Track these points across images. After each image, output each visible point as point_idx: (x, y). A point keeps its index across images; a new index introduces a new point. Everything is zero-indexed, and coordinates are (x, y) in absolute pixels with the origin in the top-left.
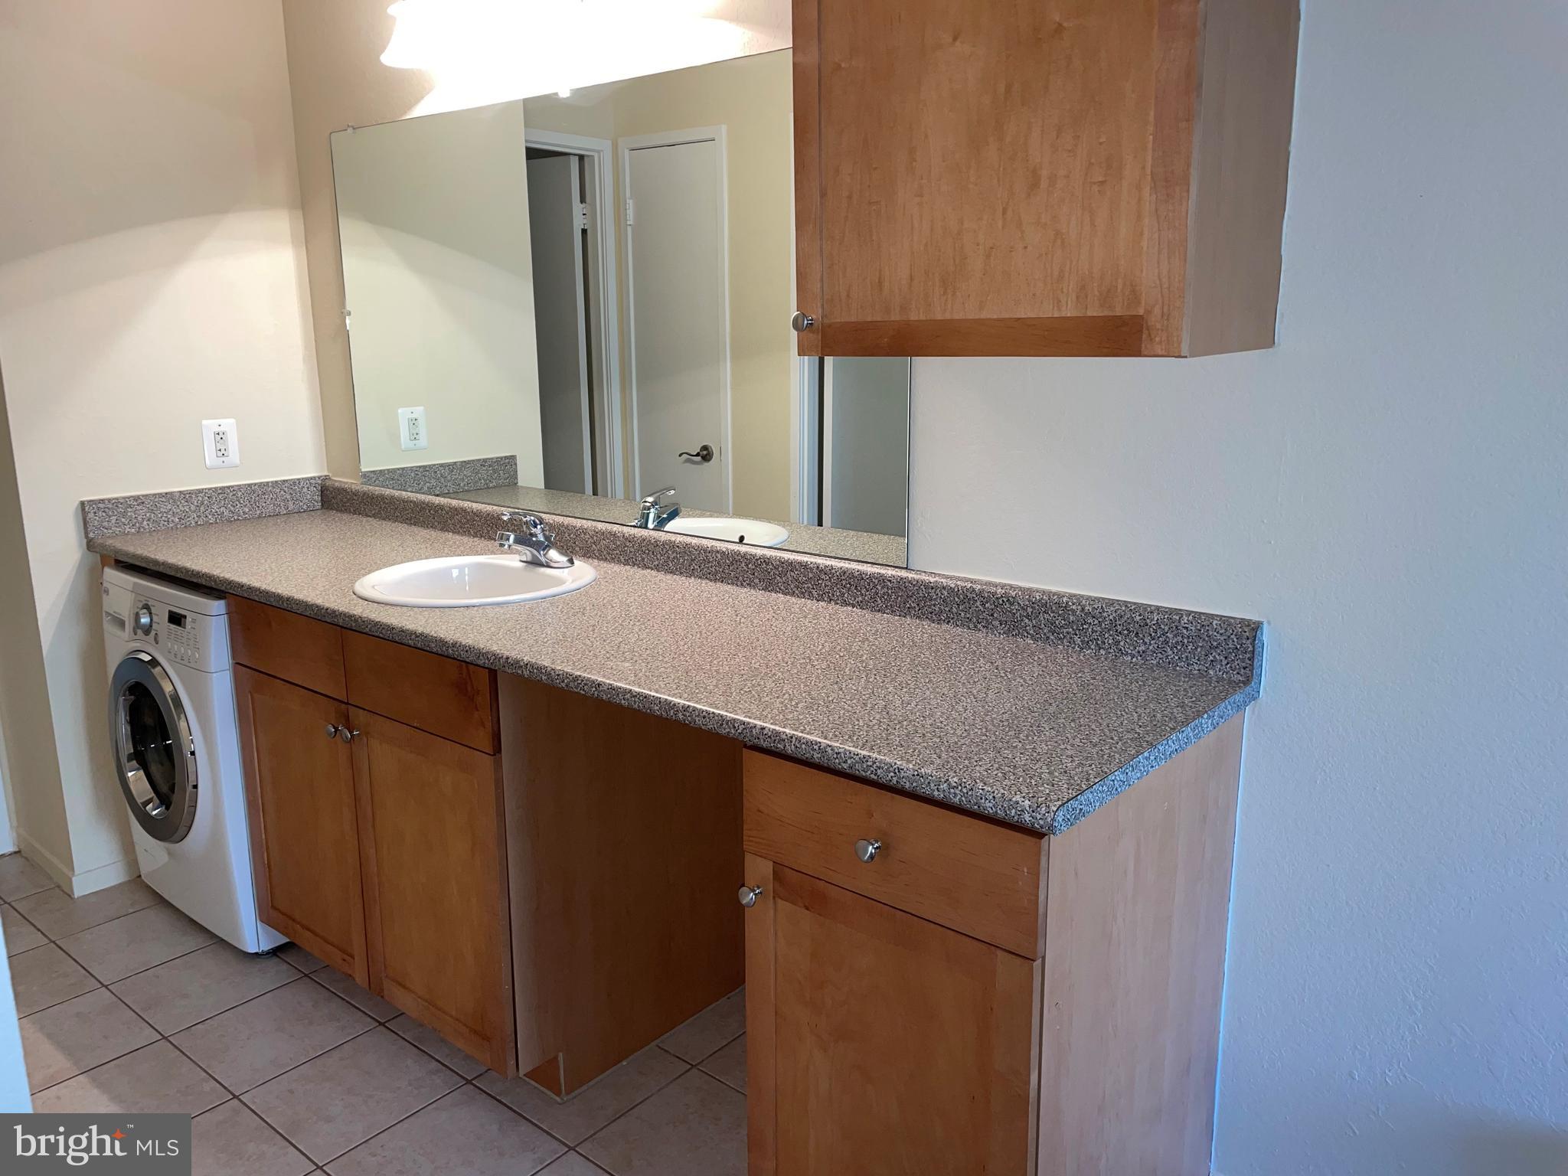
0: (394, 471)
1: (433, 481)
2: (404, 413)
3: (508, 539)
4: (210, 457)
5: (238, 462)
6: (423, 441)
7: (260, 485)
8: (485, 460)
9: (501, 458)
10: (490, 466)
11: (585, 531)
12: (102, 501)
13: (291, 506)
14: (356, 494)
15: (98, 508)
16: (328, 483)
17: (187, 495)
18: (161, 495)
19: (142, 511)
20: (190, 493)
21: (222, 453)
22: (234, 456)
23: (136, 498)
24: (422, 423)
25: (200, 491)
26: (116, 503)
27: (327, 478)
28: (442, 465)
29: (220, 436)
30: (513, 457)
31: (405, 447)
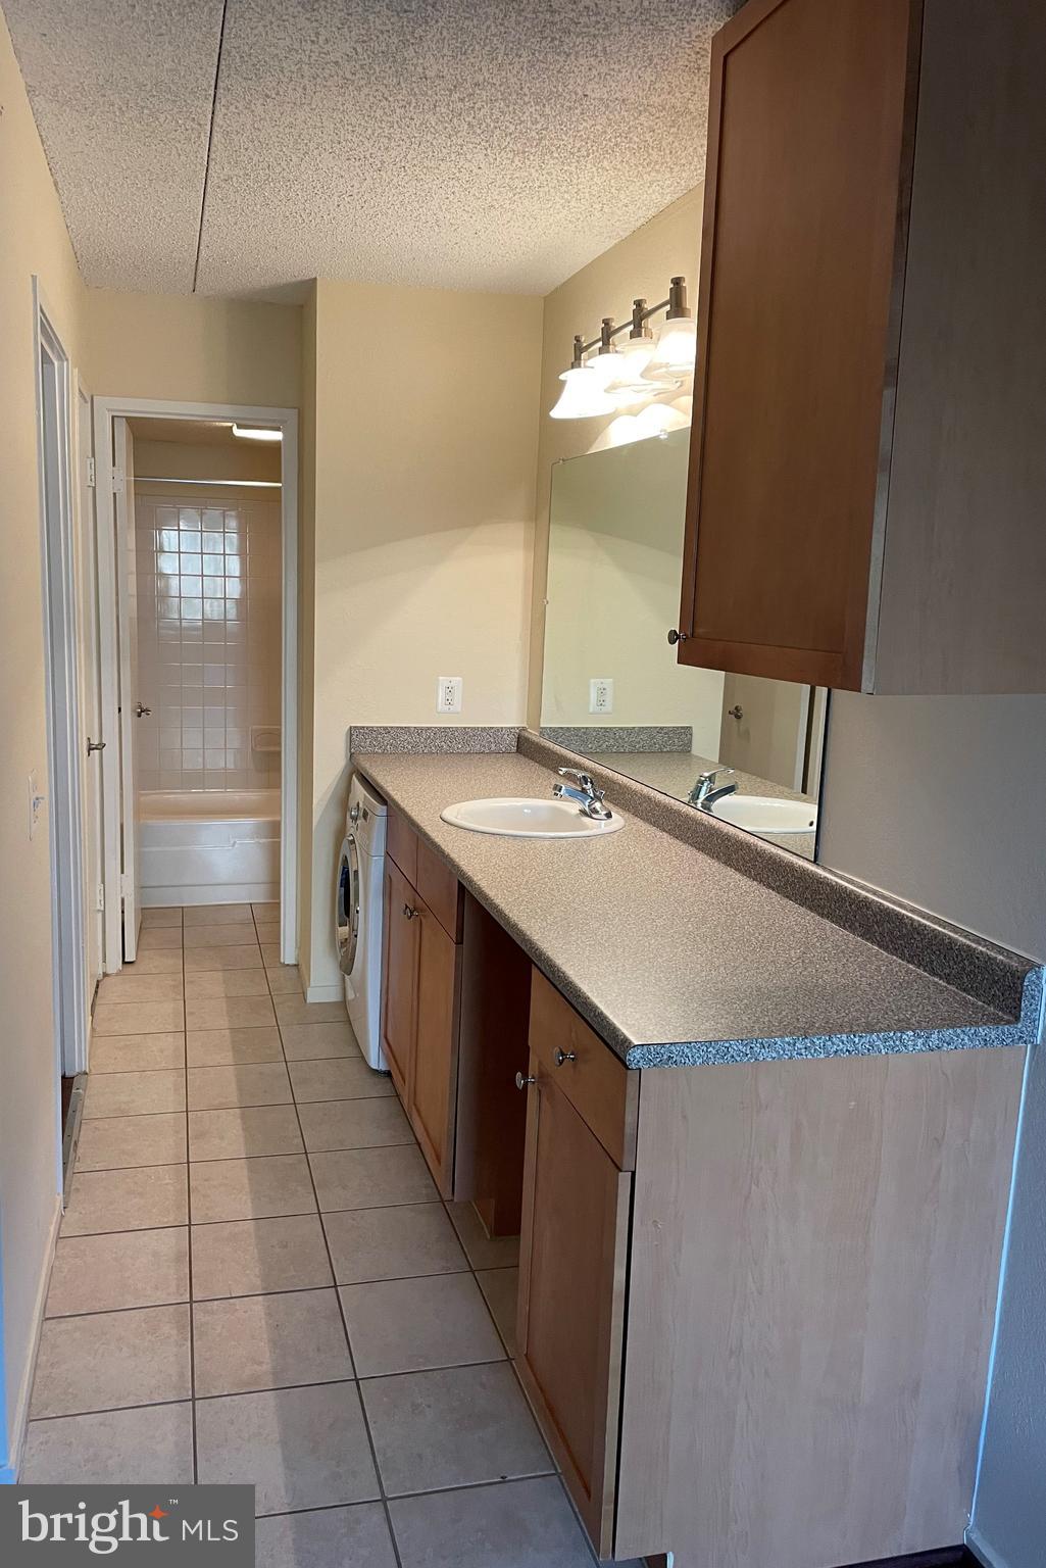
0: (579, 729)
2: (594, 683)
3: (560, 790)
4: (441, 706)
5: (459, 710)
6: (608, 707)
7: (473, 728)
8: (662, 728)
9: (678, 728)
10: (666, 733)
12: (363, 727)
13: (493, 748)
14: (533, 743)
15: (360, 733)
16: (523, 733)
17: (419, 731)
18: (402, 728)
19: (387, 737)
20: (422, 729)
21: (449, 702)
22: (457, 705)
23: (385, 728)
24: (609, 692)
25: (429, 728)
26: (371, 729)
27: (524, 729)
28: (621, 729)
29: (449, 689)
30: (689, 728)
31: (591, 710)
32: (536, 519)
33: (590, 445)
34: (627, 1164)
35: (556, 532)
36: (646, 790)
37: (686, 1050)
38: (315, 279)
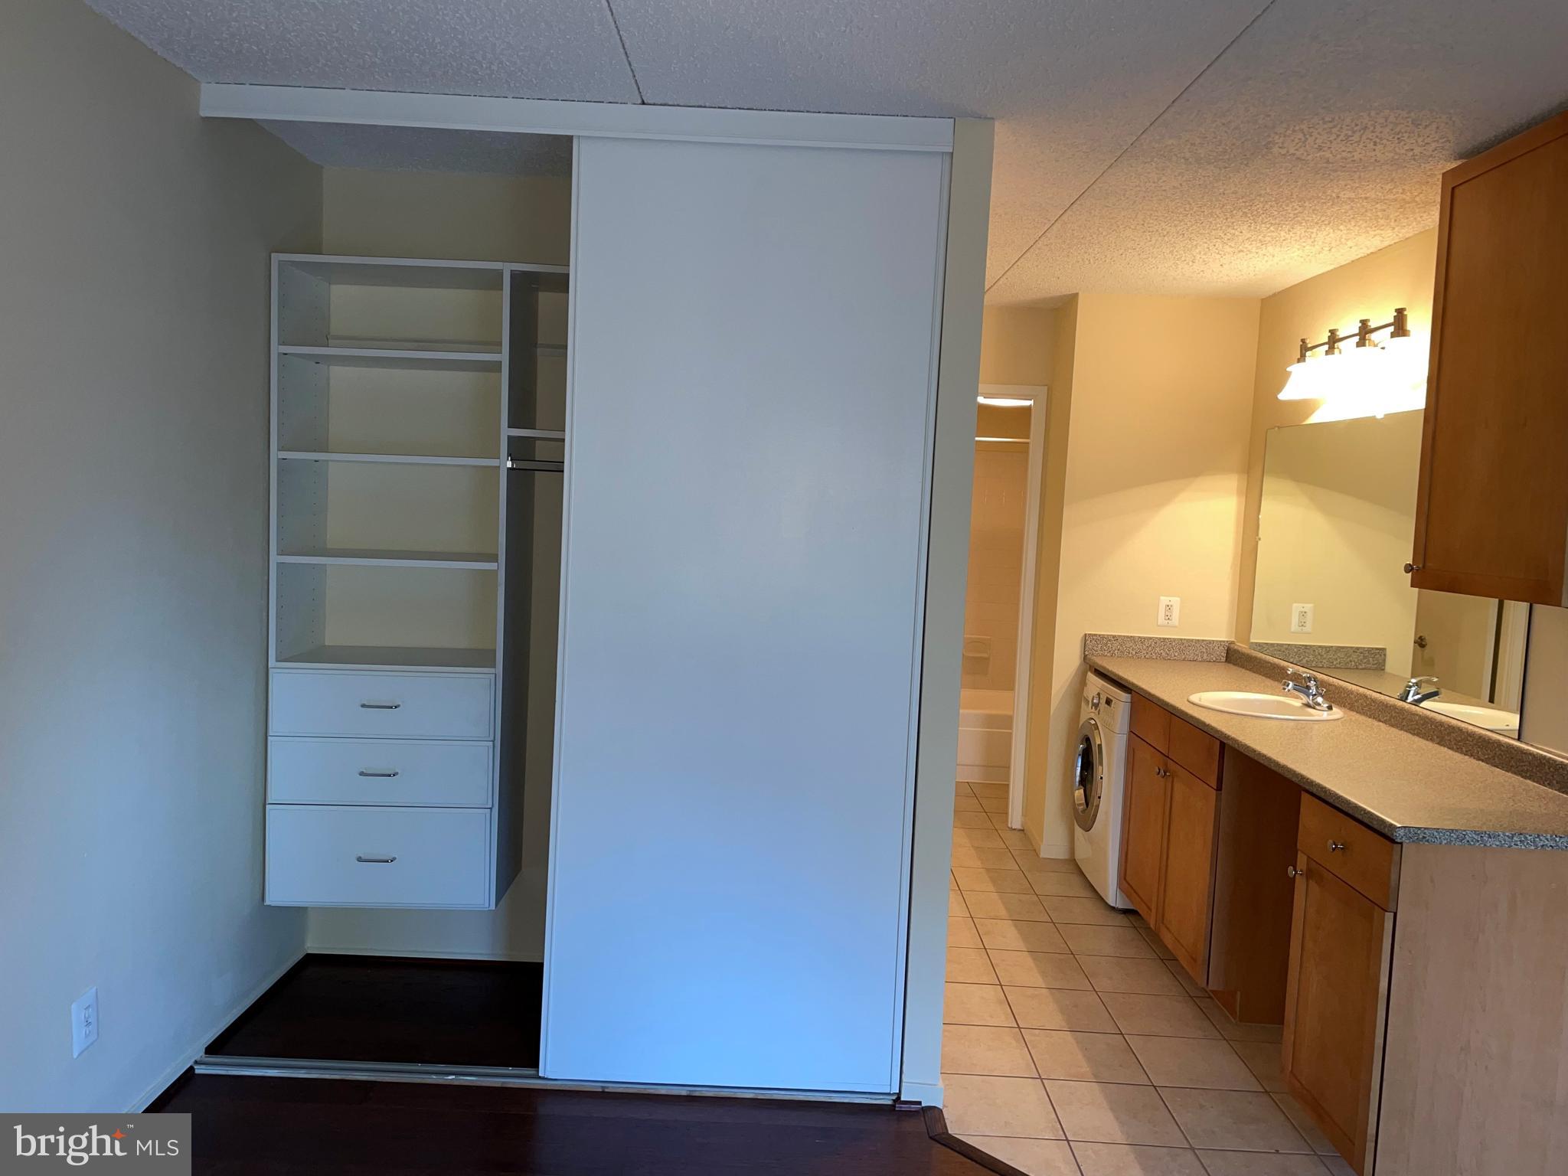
0: (1282, 645)
1: (1311, 656)
2: (1297, 607)
3: (1288, 686)
4: (1161, 620)
5: (1177, 623)
6: (1308, 628)
7: (1188, 640)
8: (1358, 648)
9: (1373, 648)
10: (1361, 653)
11: (1352, 692)
12: (1096, 635)
13: (1205, 657)
14: (1243, 654)
15: (1093, 639)
16: (1232, 646)
17: (1142, 640)
18: (1128, 637)
19: (1116, 644)
20: (1145, 638)
21: (1168, 618)
22: (1175, 620)
23: (1114, 637)
24: (1309, 616)
25: (1151, 638)
26: (1102, 637)
27: (1233, 643)
28: (1320, 647)
29: (1169, 607)
30: (1384, 650)
31: (1292, 630)
32: (1248, 473)
33: (1307, 417)
34: (1392, 907)
35: (1269, 484)
36: (1361, 690)
37: (1436, 834)
38: (1077, 294)
